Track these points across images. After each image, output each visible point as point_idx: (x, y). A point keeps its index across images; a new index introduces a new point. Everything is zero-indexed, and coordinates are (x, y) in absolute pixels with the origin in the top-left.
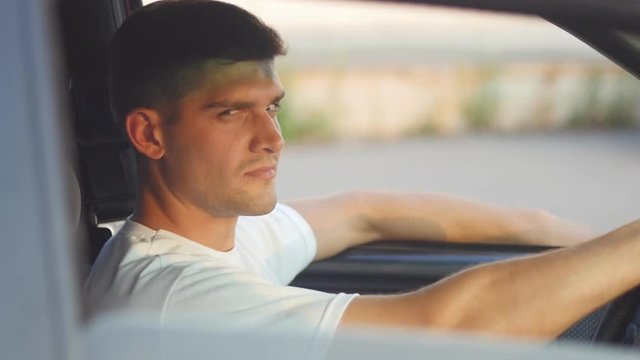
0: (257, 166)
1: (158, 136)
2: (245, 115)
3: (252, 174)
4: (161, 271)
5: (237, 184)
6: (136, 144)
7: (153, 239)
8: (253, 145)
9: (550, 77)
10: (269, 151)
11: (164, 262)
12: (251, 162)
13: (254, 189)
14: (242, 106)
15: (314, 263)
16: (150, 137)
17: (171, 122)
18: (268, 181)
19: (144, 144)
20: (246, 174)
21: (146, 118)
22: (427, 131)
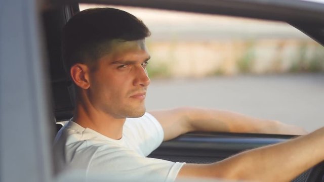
0: (136, 93)
1: (87, 77)
2: (130, 67)
3: (134, 97)
4: (87, 148)
5: (126, 102)
6: (76, 82)
7: (83, 132)
8: (134, 82)
9: (281, 46)
10: (142, 85)
11: (88, 144)
12: (133, 91)
13: (134, 104)
14: (129, 63)
15: (164, 142)
16: (83, 78)
17: (93, 70)
18: (142, 101)
19: (80, 81)
20: (131, 97)
21: (81, 68)
22: (218, 74)
